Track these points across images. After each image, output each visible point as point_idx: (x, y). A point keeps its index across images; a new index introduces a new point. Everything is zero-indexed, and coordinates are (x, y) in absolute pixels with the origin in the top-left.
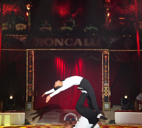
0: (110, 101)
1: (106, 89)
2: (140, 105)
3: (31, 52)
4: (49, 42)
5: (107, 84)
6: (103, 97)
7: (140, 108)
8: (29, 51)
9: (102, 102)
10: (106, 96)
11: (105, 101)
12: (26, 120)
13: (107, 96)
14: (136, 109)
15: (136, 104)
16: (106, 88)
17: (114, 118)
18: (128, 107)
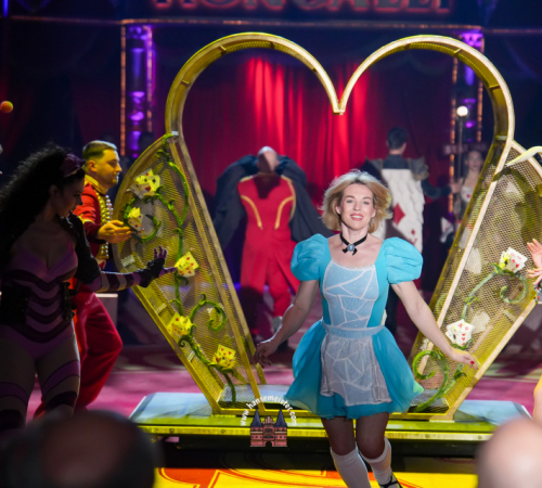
3: (139, 30)
8: (132, 29)
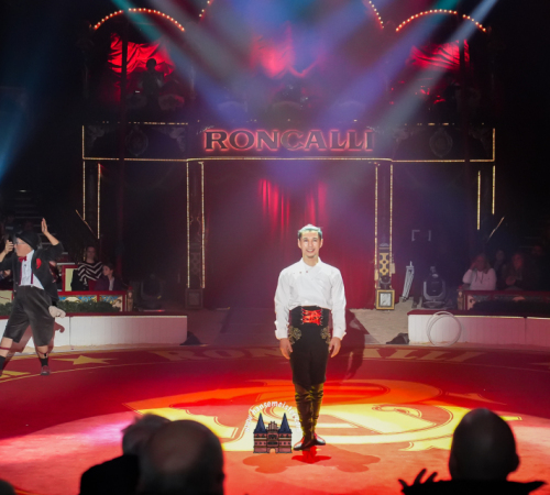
0: (393, 288)
1: (384, 258)
2: (470, 297)
4: (242, 141)
5: (385, 245)
6: (376, 277)
7: (470, 305)
9: (375, 290)
10: (384, 274)
11: (382, 287)
12: (189, 334)
13: (387, 275)
14: (460, 307)
15: (460, 294)
16: (384, 255)
17: (406, 327)
18: (440, 303)
